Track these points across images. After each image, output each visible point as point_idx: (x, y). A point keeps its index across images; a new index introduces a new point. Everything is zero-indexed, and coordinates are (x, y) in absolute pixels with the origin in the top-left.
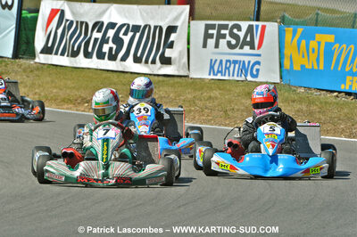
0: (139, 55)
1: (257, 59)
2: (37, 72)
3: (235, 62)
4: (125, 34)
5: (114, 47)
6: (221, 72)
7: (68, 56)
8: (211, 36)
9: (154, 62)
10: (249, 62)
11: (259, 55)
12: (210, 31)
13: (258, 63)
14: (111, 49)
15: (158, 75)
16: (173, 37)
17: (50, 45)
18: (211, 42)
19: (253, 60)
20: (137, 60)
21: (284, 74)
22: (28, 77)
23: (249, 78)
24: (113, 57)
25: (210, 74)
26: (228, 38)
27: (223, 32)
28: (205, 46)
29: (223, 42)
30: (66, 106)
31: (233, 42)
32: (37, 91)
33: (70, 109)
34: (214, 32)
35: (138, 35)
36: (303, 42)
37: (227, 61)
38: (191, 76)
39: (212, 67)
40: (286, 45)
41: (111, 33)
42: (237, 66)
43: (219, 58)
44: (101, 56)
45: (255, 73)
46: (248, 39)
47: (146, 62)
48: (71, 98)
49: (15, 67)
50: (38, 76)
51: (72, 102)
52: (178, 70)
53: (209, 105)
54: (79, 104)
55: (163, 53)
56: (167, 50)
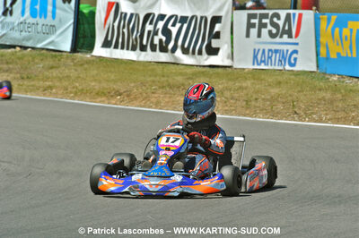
0: (186, 46)
1: (294, 47)
2: (86, 66)
3: (276, 51)
4: (174, 25)
5: (164, 39)
6: (264, 61)
8: (254, 25)
9: (200, 53)
10: (287, 51)
11: (297, 44)
12: (253, 21)
13: (296, 52)
14: (161, 41)
15: (204, 66)
16: (218, 27)
18: (254, 31)
19: (291, 48)
20: (185, 51)
21: (321, 62)
22: (76, 70)
23: (287, 67)
24: (163, 49)
25: (254, 64)
26: (269, 27)
27: (264, 21)
28: (248, 35)
29: (265, 31)
30: (99, 99)
31: (274, 31)
32: (77, 84)
33: (103, 102)
34: (255, 21)
35: (185, 26)
36: (337, 30)
37: (270, 50)
39: (255, 57)
40: (322, 33)
41: (161, 25)
42: (278, 55)
43: (262, 47)
44: (153, 48)
45: (293, 62)
46: (287, 28)
48: (105, 91)
49: (69, 61)
50: (86, 69)
51: (105, 95)
52: (223, 61)
53: (236, 95)
54: (112, 96)
55: (209, 44)
56: (213, 40)
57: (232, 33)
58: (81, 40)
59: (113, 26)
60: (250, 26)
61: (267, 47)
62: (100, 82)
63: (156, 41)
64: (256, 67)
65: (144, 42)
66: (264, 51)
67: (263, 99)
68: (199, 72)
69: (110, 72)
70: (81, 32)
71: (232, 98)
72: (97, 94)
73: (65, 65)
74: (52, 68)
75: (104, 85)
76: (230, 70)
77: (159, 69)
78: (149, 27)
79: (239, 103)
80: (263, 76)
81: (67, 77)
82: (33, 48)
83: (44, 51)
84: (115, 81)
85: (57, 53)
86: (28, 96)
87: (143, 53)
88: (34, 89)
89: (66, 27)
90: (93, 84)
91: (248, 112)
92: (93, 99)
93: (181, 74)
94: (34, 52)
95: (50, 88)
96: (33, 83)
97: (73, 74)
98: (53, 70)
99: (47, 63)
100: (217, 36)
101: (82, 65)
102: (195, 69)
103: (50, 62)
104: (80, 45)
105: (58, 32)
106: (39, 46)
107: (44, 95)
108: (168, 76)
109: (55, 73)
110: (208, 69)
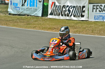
0: (75, 15)
2: (46, 21)
3: (101, 16)
5: (68, 12)
6: (97, 19)
7: (57, 16)
8: (94, 8)
9: (79, 17)
12: (94, 7)
15: (80, 20)
16: (84, 9)
17: (52, 13)
18: (94, 10)
20: (74, 16)
22: (43, 22)
25: (94, 20)
27: (98, 7)
28: (93, 11)
29: (98, 10)
30: (49, 30)
31: (100, 10)
32: (43, 26)
33: (50, 31)
34: (95, 7)
38: (89, 20)
39: (95, 18)
43: (97, 15)
44: (65, 15)
46: (104, 9)
47: (77, 17)
48: (51, 28)
49: (41, 19)
50: (46, 22)
51: (51, 29)
52: (85, 19)
53: (89, 29)
54: (53, 29)
55: (82, 14)
56: (83, 13)
57: (88, 11)
58: (44, 13)
59: (54, 9)
60: (93, 9)
61: (98, 15)
62: (49, 25)
63: (66, 13)
64: (95, 21)
65: (63, 14)
66: (97, 16)
67: (97, 30)
68: (79, 22)
69: (53, 22)
70: (44, 11)
71: (88, 30)
72: (49, 29)
73: (40, 21)
74: (36, 21)
75: (51, 26)
76: (88, 21)
77: (67, 21)
78: (64, 9)
79: (90, 31)
80: (97, 23)
81: (40, 24)
82: (30, 16)
83: (34, 16)
84: (54, 25)
85: (37, 17)
86: (29, 29)
87: (62, 17)
88: (31, 27)
89: (40, 9)
90: (47, 26)
91: (93, 34)
92: (47, 30)
93: (73, 23)
94: (31, 17)
95: (35, 27)
96: (30, 26)
97: (42, 23)
98: (36, 22)
99: (34, 20)
100: (84, 11)
101: (44, 20)
102: (78, 21)
103: (35, 19)
104: (44, 15)
105: (38, 11)
106: (32, 15)
107: (33, 29)
108: (69, 23)
109: (37, 23)
110: (81, 21)
